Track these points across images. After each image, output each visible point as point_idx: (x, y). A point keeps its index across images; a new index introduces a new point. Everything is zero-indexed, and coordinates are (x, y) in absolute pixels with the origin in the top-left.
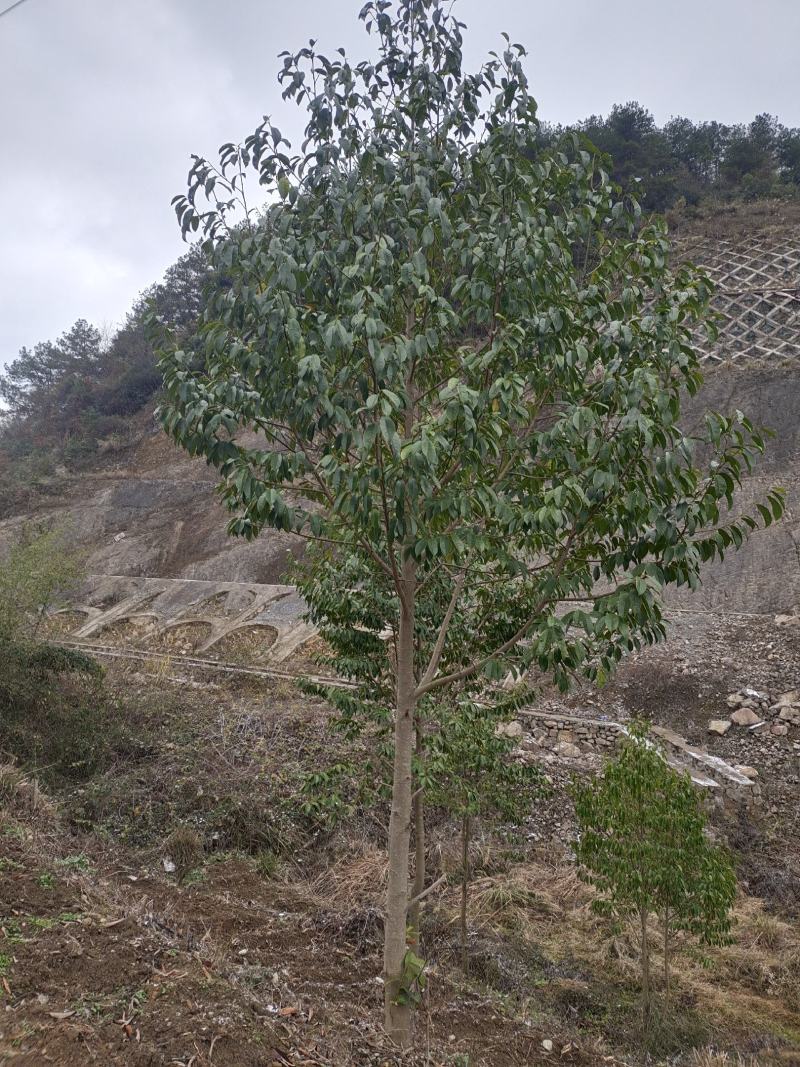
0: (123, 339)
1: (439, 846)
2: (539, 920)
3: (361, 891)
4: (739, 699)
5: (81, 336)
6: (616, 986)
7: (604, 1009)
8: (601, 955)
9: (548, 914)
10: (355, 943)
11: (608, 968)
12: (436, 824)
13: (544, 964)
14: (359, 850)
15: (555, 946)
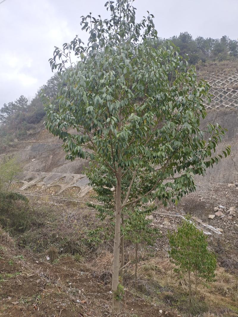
0: (34, 101)
1: (128, 252)
2: (159, 274)
3: (105, 266)
4: (218, 208)
5: (22, 100)
6: (181, 294)
7: (178, 301)
8: (177, 285)
9: (161, 272)
10: (104, 281)
11: (179, 289)
12: (128, 246)
13: (160, 287)
14: (105, 253)
15: (163, 282)
